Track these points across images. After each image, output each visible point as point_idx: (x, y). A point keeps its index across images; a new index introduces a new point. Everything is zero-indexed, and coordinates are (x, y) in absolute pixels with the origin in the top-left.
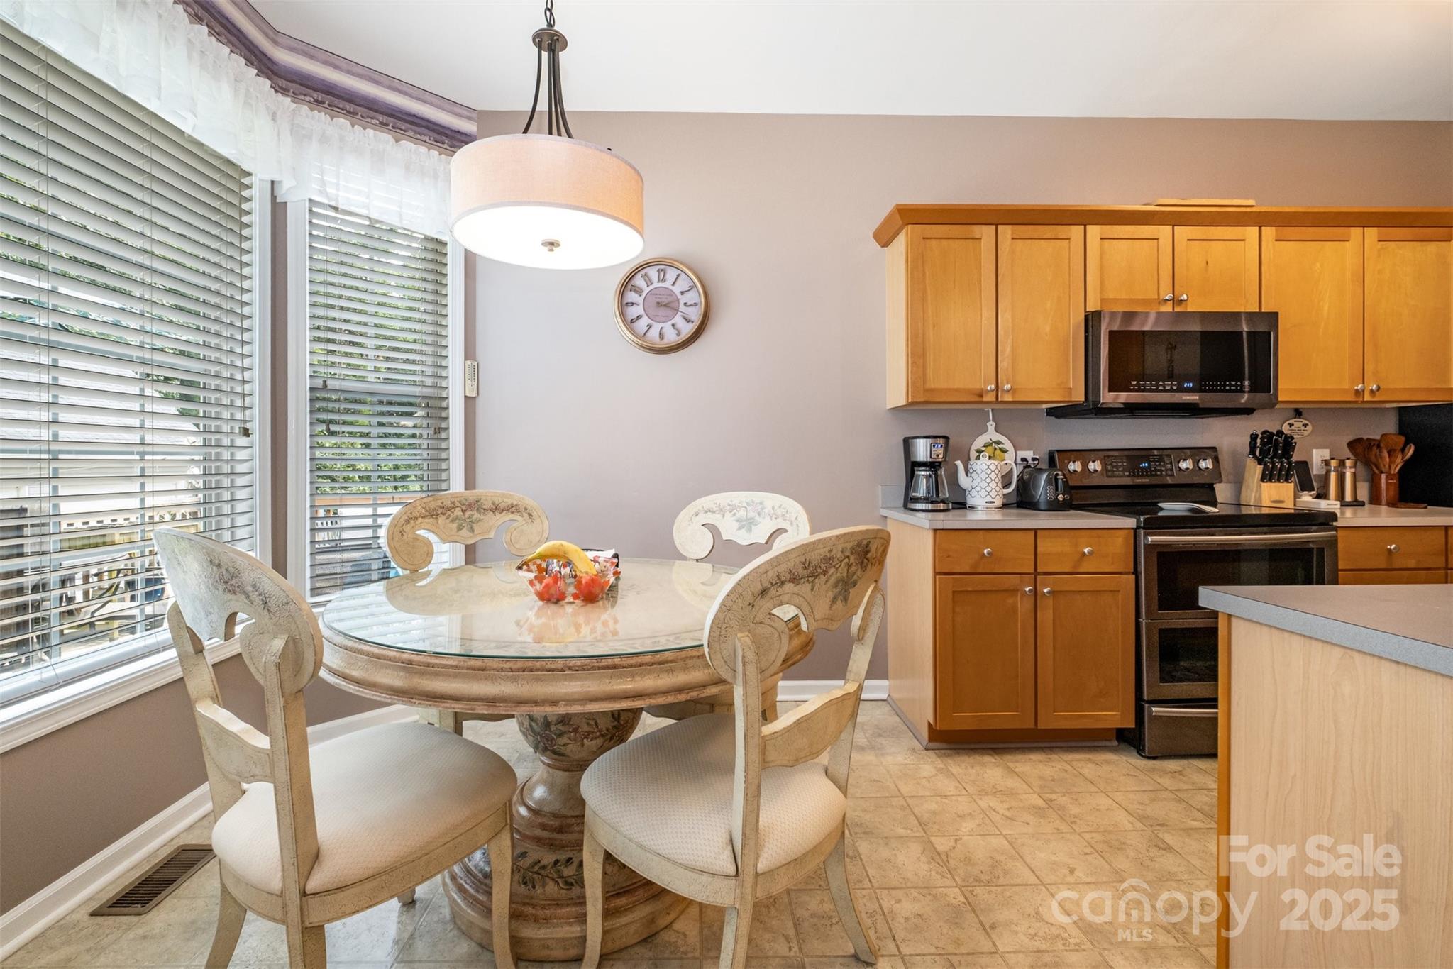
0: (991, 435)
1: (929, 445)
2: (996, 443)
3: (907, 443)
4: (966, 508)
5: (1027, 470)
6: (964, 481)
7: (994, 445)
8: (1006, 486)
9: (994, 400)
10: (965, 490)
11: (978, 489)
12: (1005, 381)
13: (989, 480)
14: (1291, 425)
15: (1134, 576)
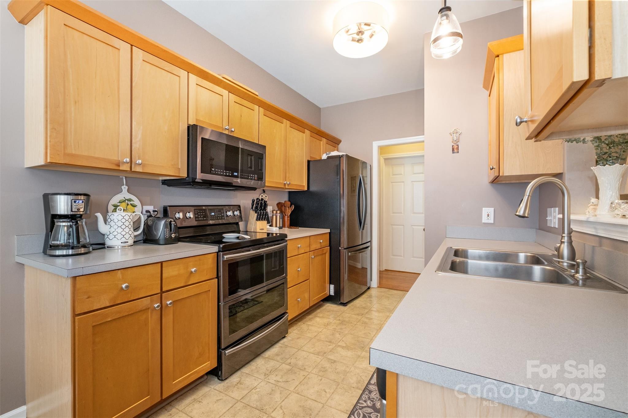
0: (125, 194)
1: (69, 201)
2: (128, 200)
3: (47, 200)
4: (105, 248)
5: (150, 218)
6: (103, 228)
7: (126, 201)
8: (136, 229)
9: (129, 169)
10: (104, 235)
11: (115, 233)
12: (137, 158)
13: (123, 227)
14: (262, 196)
15: (217, 279)
